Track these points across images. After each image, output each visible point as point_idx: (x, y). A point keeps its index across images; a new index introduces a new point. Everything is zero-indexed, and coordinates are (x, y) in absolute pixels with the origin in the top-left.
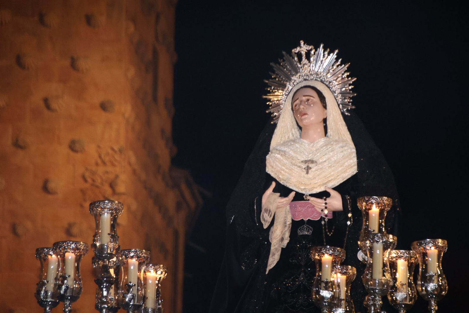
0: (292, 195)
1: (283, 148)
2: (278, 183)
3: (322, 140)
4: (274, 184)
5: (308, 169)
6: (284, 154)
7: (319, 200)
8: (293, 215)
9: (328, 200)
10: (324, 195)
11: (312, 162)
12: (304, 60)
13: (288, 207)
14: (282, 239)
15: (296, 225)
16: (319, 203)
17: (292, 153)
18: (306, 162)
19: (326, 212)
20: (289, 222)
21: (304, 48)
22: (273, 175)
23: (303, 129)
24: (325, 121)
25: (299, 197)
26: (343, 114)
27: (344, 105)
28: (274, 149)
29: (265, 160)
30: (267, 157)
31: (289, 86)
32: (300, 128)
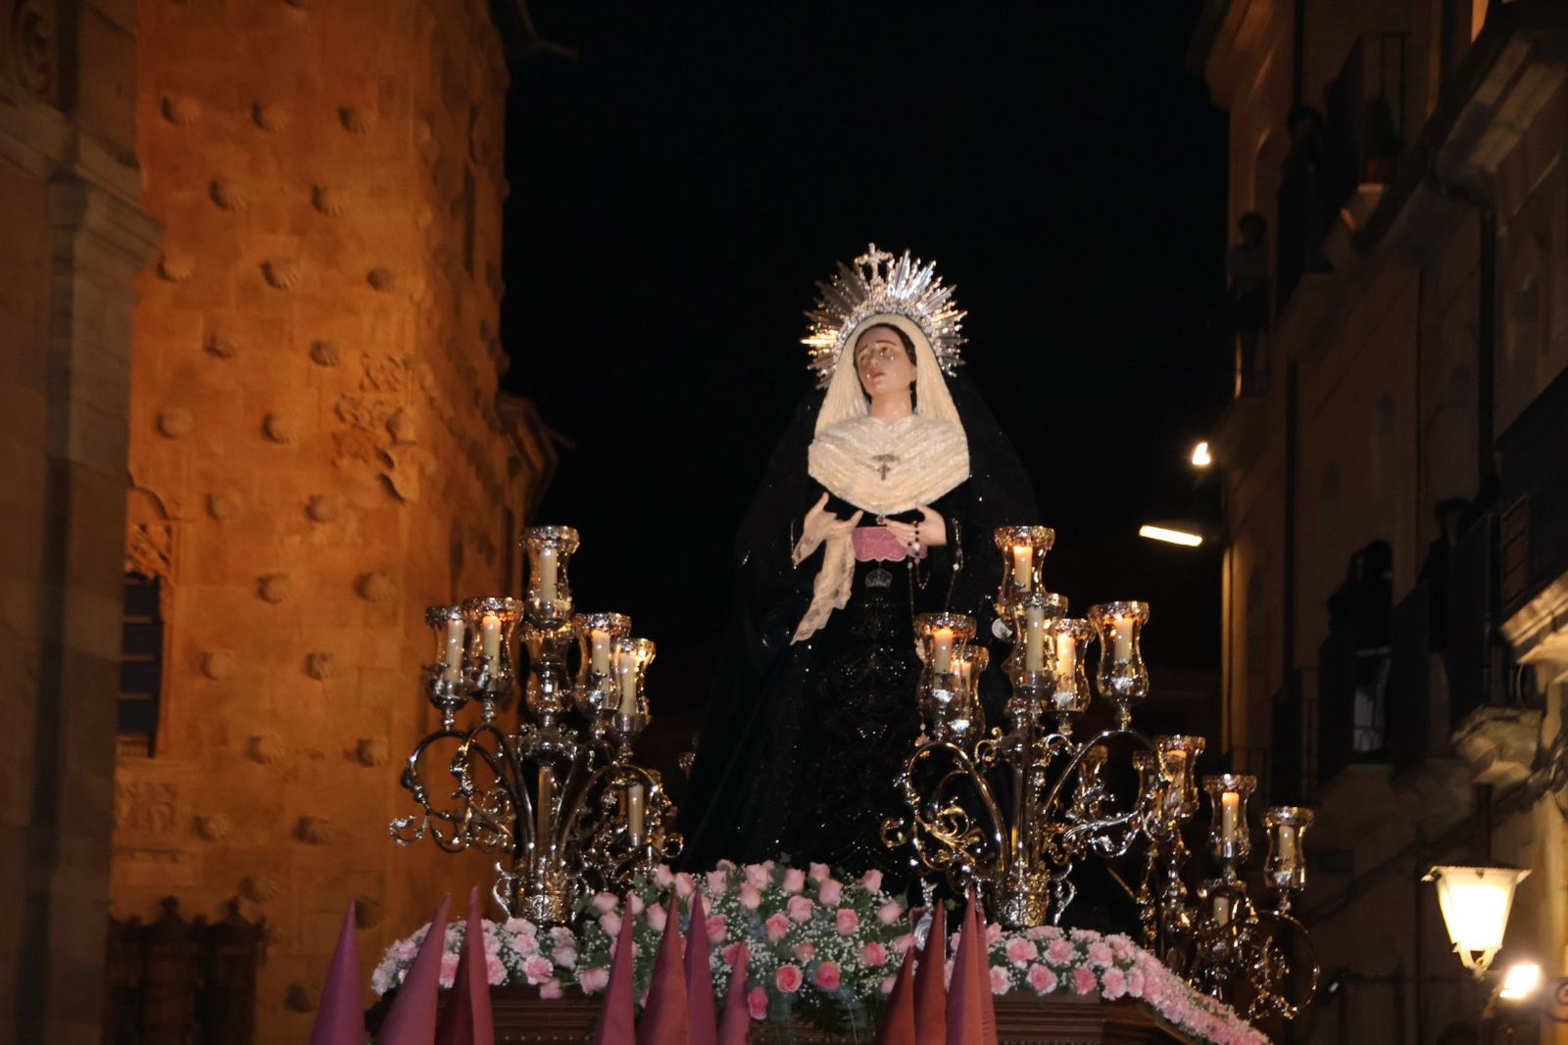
0: (858, 516)
1: (839, 433)
2: (832, 496)
3: (908, 421)
4: (825, 498)
5: (884, 471)
6: (840, 442)
7: (905, 527)
8: (858, 552)
9: (922, 527)
10: (913, 517)
11: (891, 458)
12: (876, 278)
13: (849, 539)
14: (837, 593)
15: (862, 570)
16: (904, 532)
17: (856, 443)
18: (880, 458)
19: (917, 546)
20: (850, 563)
21: (874, 257)
22: (821, 480)
23: (873, 401)
24: (913, 386)
25: (869, 520)
26: (944, 373)
27: (946, 358)
28: (822, 434)
29: (805, 454)
30: (811, 448)
31: (850, 324)
32: (868, 398)
